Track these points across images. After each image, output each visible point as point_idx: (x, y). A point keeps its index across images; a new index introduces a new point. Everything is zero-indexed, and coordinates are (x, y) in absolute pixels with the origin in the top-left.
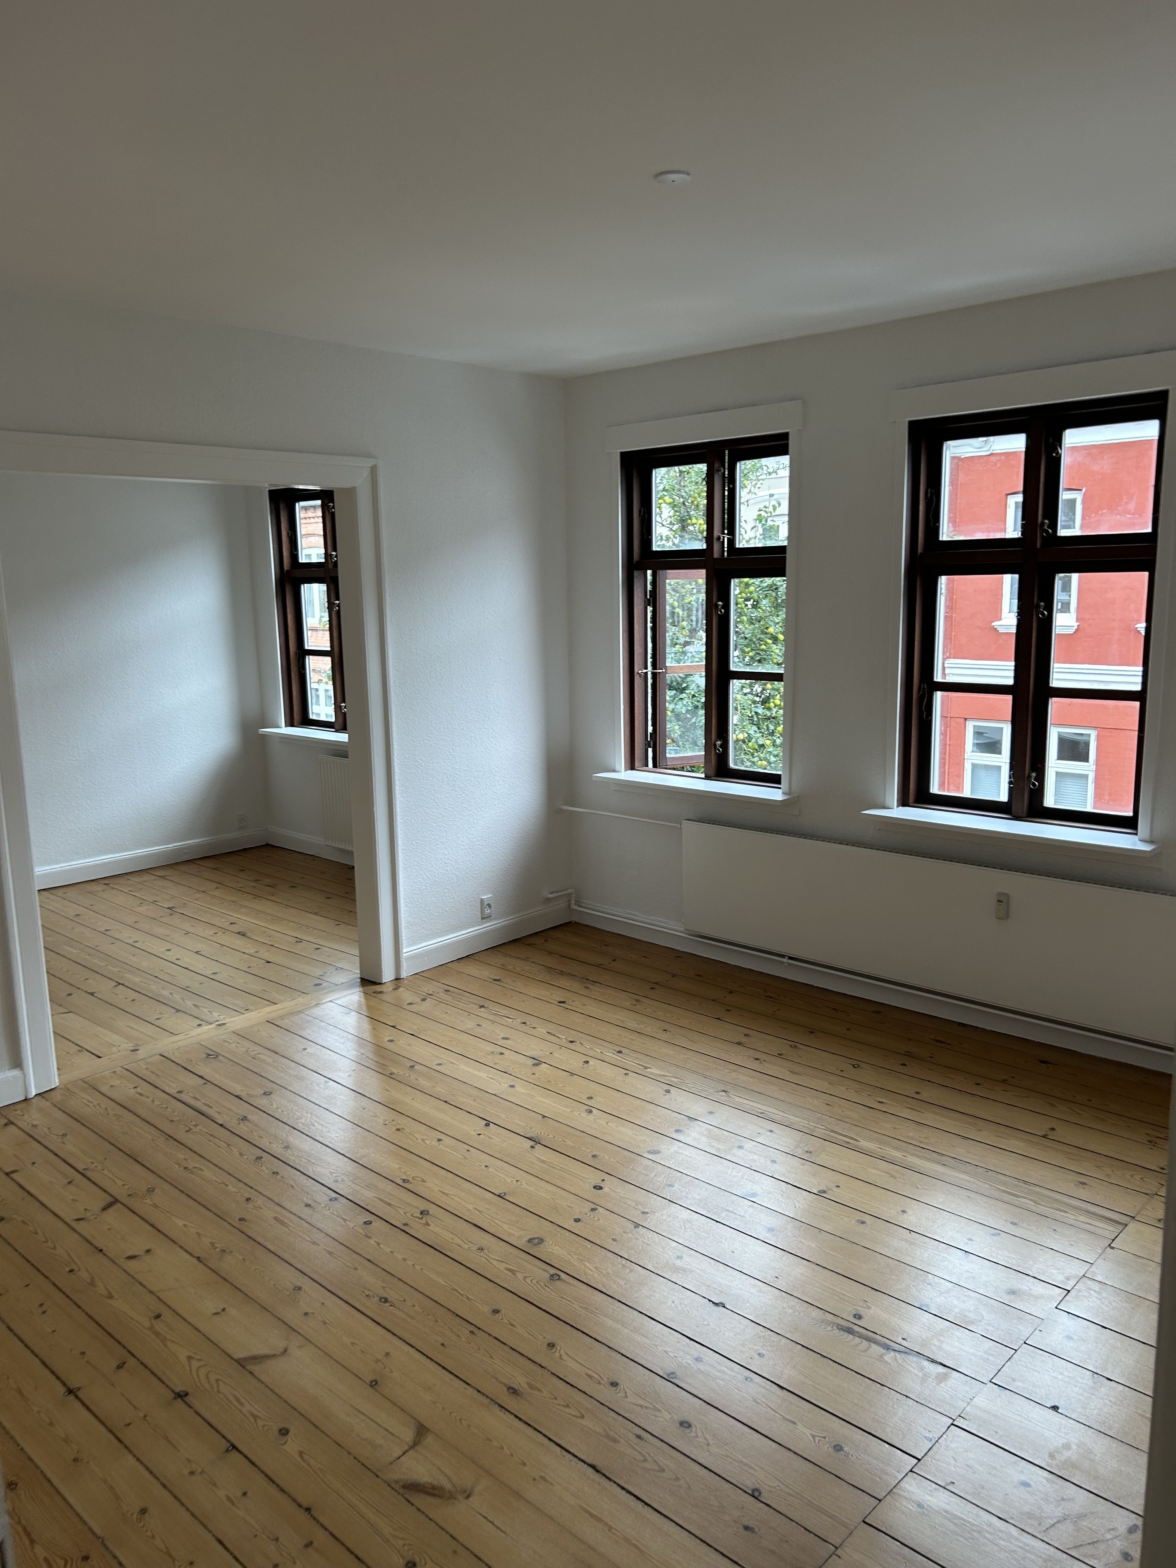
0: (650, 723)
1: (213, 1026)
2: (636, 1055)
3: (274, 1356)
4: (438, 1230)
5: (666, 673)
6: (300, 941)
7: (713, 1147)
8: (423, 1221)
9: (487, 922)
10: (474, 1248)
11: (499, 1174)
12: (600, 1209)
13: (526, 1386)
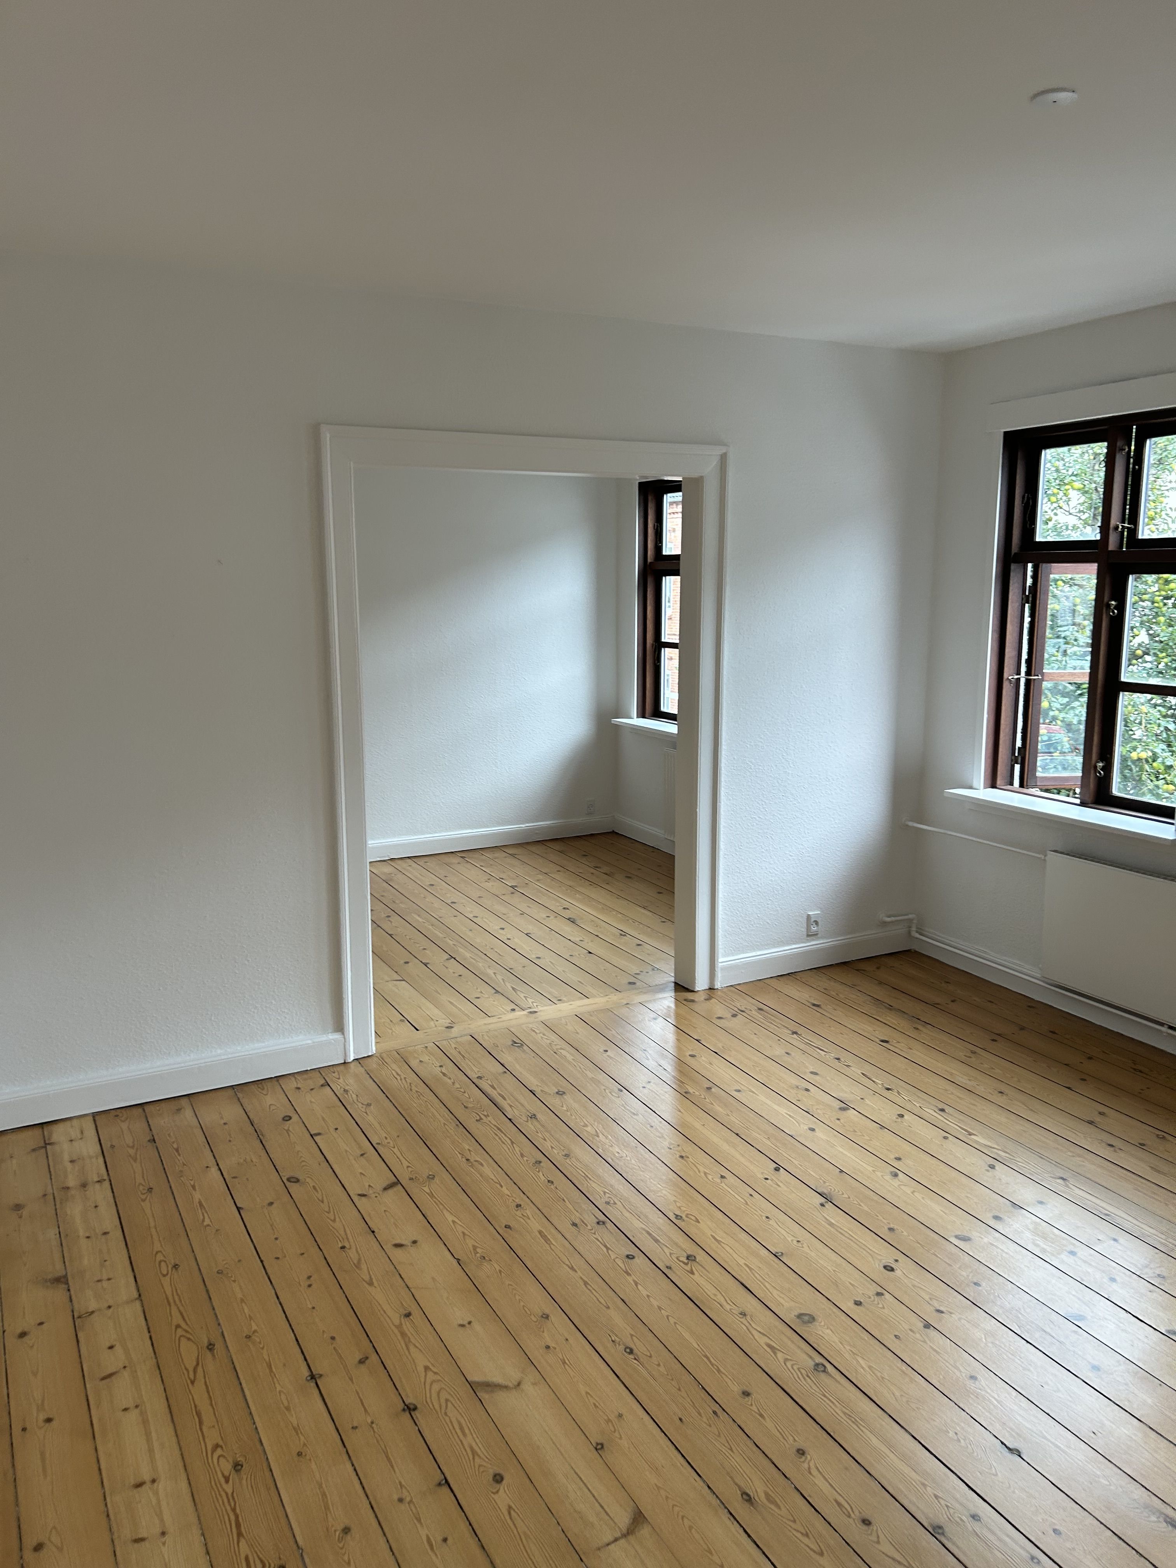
0: (1019, 735)
1: (525, 1012)
2: (962, 1117)
3: (506, 1387)
4: (702, 1282)
5: (1043, 680)
6: (623, 934)
7: (1037, 1246)
8: (688, 1268)
9: (813, 940)
10: (736, 1311)
11: (780, 1229)
12: (887, 1295)
13: (762, 1496)
